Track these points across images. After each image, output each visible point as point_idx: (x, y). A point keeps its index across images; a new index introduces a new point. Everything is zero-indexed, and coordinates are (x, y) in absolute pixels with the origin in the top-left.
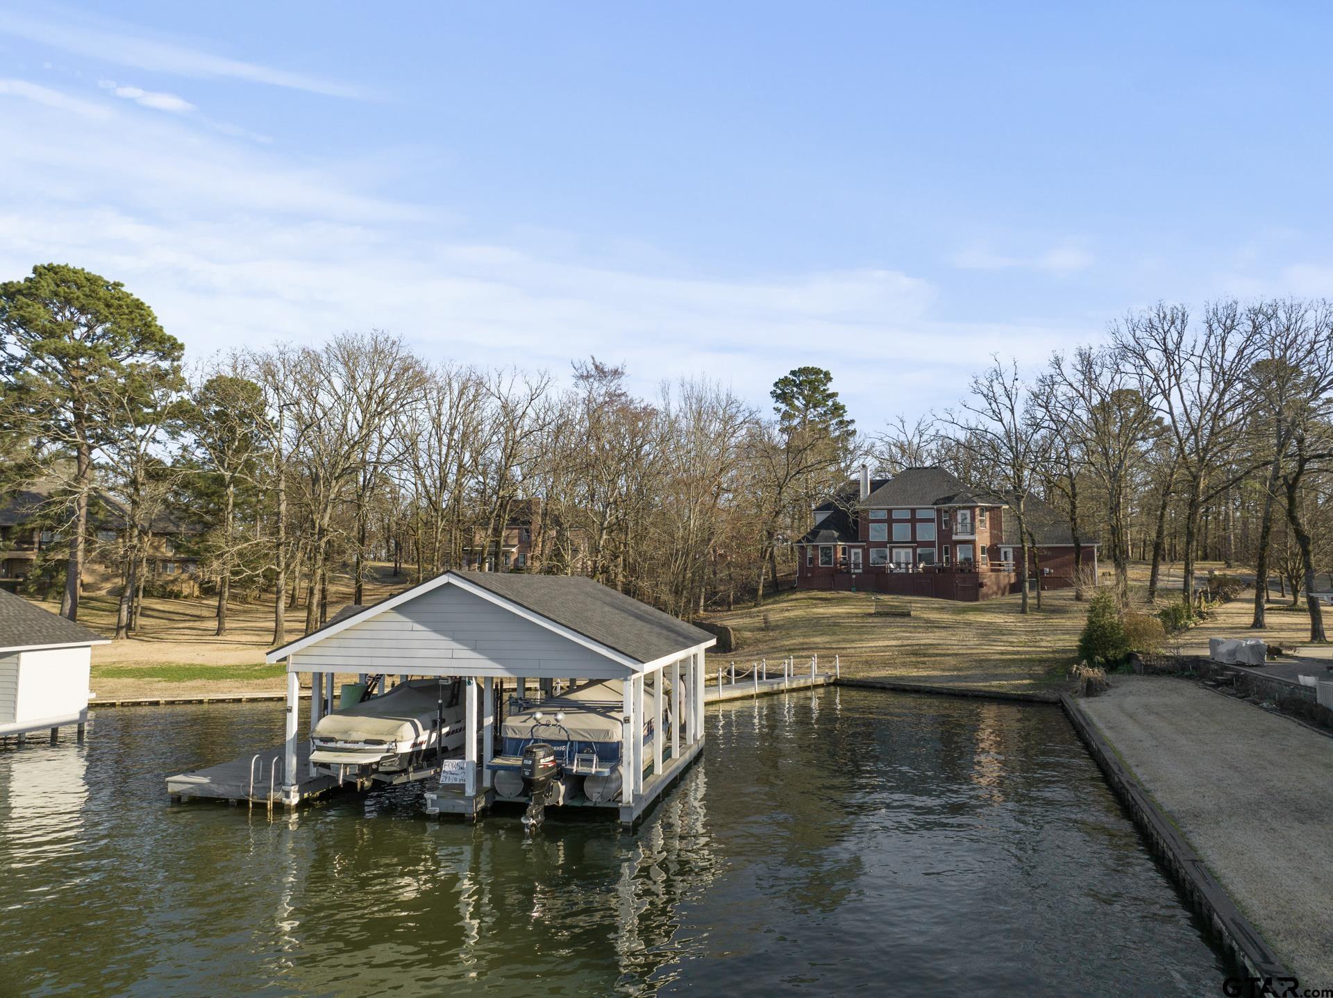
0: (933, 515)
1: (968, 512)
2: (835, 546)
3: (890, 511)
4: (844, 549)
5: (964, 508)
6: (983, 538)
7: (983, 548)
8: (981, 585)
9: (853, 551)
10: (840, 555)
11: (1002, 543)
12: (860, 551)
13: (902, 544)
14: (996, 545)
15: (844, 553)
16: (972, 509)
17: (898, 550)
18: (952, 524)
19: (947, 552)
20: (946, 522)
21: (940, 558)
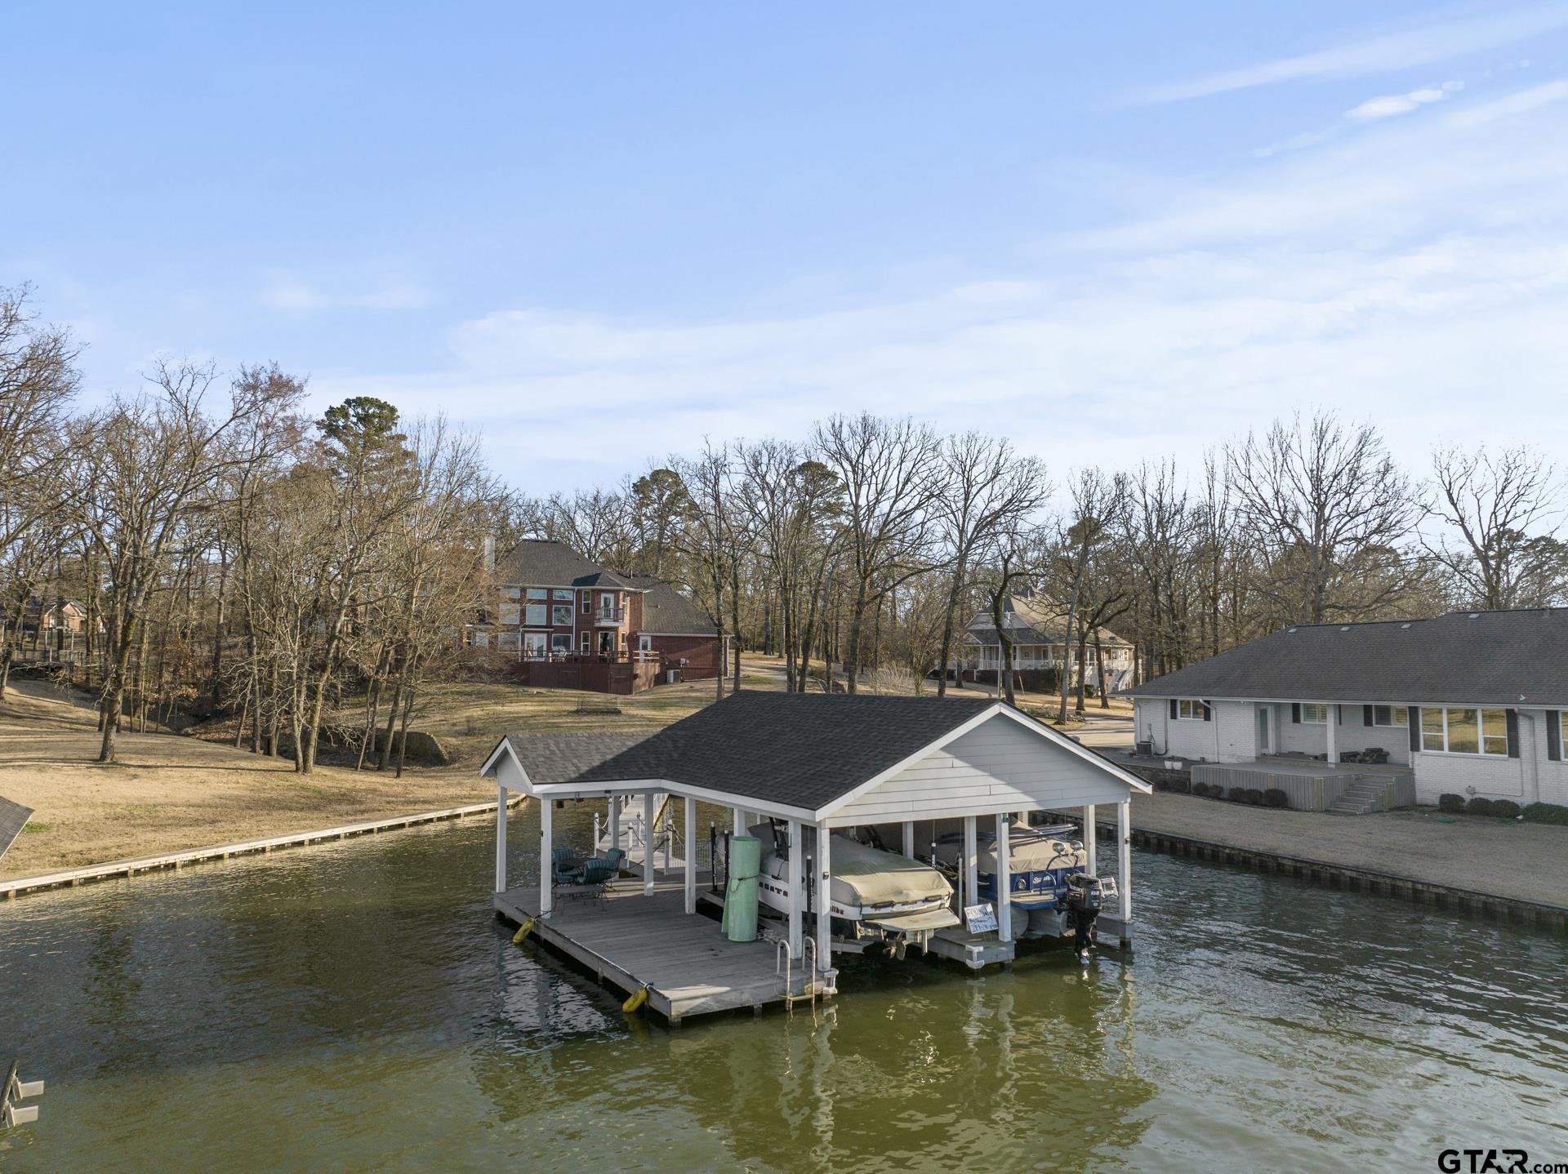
0: (570, 596)
1: (611, 596)
3: (523, 590)
5: (610, 592)
6: (624, 628)
7: (623, 635)
8: (635, 677)
11: (642, 631)
13: (536, 629)
14: (635, 633)
16: (616, 592)
18: (593, 608)
19: (586, 639)
20: (587, 606)
21: (578, 646)
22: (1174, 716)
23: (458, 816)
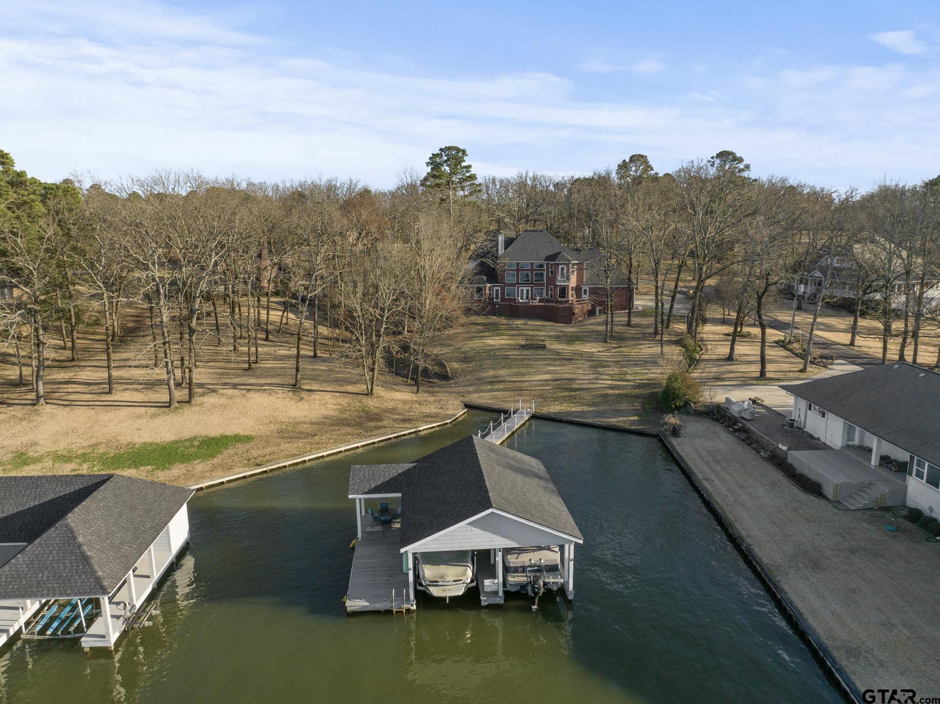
1: (565, 267)
2: (485, 287)
3: (518, 264)
4: (490, 288)
5: (564, 264)
6: (573, 282)
7: (572, 288)
8: (574, 314)
9: (495, 288)
10: (487, 292)
11: (583, 285)
12: (499, 288)
13: (524, 285)
14: (580, 285)
15: (490, 291)
16: (568, 265)
17: (522, 288)
18: (555, 274)
19: (551, 289)
20: (552, 272)
21: (547, 294)
22: (810, 409)
23: (420, 431)
